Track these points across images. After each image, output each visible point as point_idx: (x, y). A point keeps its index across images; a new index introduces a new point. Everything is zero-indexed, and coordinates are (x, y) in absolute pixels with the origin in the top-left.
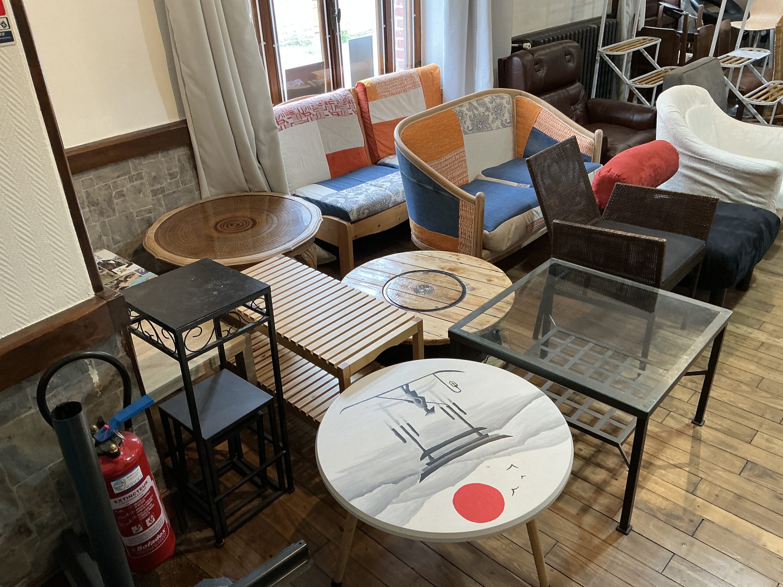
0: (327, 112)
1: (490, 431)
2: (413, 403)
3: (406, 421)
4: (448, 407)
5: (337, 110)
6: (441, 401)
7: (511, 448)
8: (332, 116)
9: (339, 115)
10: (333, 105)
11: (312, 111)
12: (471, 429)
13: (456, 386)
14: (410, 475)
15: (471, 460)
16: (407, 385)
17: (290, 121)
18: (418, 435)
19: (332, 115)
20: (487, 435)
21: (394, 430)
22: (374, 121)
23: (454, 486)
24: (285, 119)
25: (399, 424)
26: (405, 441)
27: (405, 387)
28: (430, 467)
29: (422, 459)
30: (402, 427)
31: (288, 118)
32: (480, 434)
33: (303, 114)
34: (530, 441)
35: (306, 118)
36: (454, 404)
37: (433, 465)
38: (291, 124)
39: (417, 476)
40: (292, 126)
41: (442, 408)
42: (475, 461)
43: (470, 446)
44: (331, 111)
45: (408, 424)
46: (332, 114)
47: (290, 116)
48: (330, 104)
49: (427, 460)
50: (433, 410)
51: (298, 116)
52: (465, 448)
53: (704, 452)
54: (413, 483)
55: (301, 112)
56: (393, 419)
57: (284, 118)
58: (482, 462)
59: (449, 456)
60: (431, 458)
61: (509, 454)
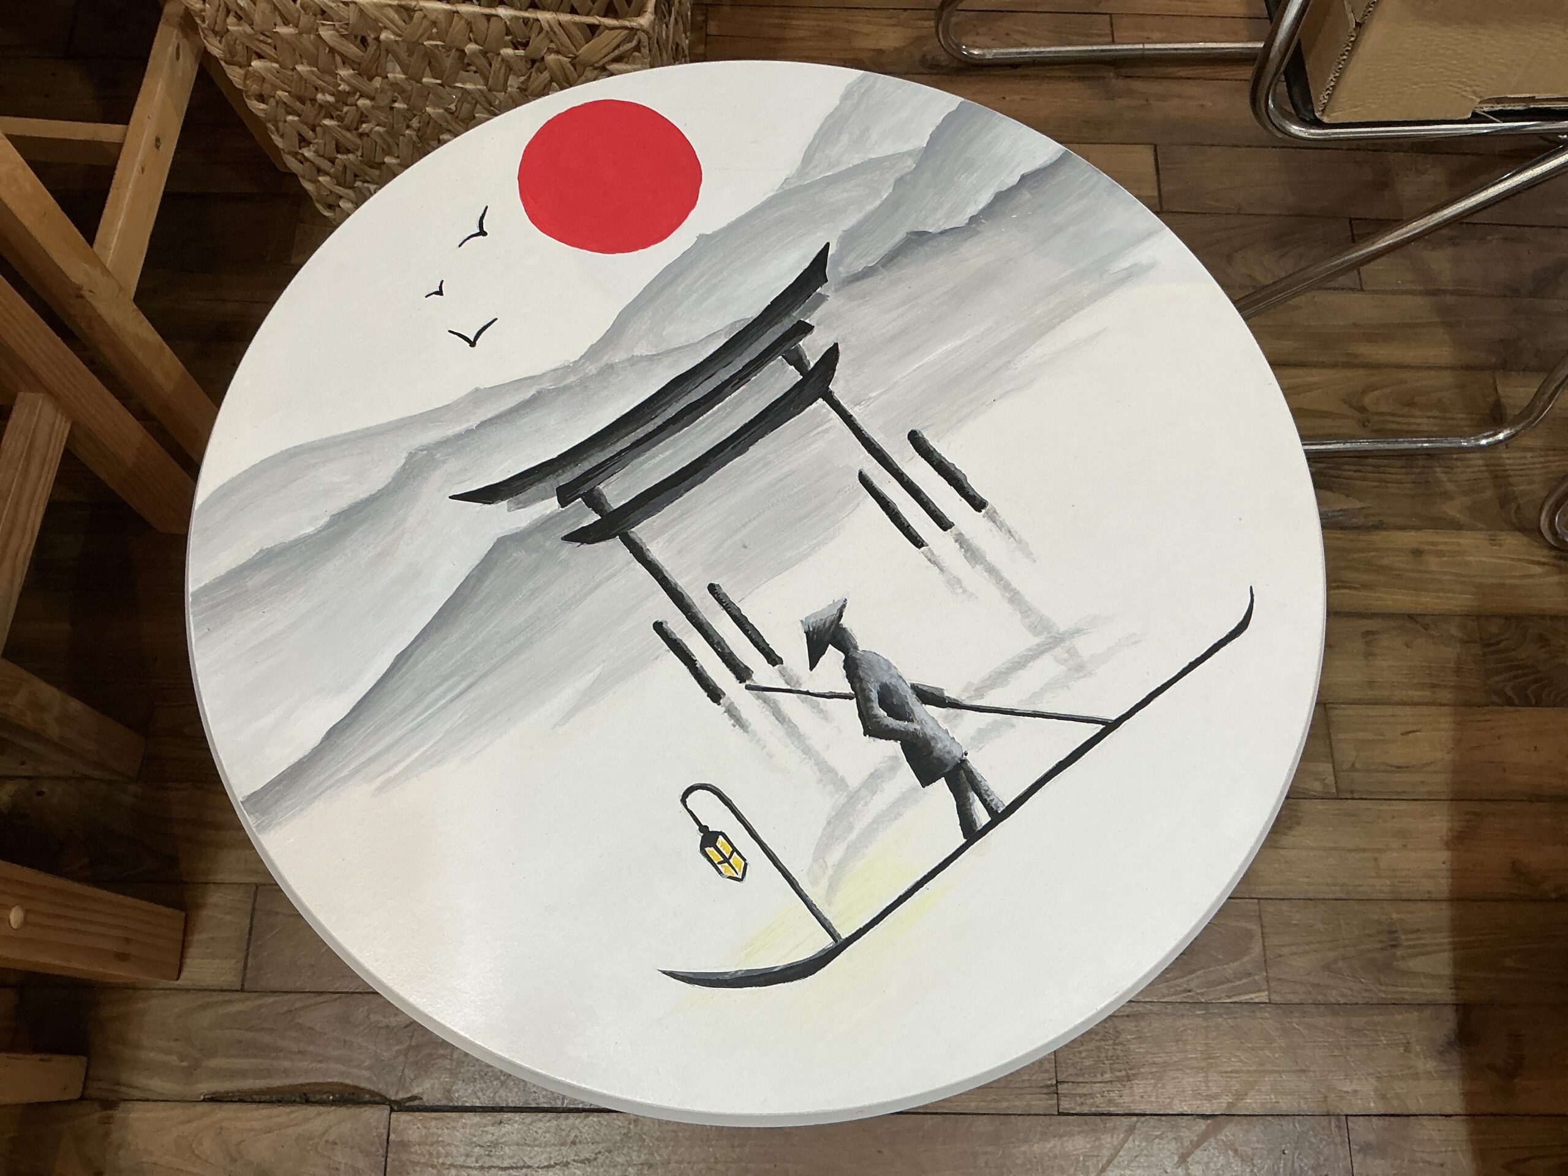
1: (543, 525)
4: (741, 673)
7: (469, 432)
12: (635, 532)
13: (709, 838)
14: (868, 272)
15: (634, 361)
18: (864, 480)
20: (565, 496)
21: (978, 504)
25: (960, 540)
26: (916, 440)
28: (796, 315)
29: (832, 356)
30: (944, 524)
32: (595, 502)
34: (380, 476)
36: (715, 695)
37: (787, 324)
41: (773, 659)
42: (619, 356)
43: (640, 433)
45: (918, 542)
49: (813, 348)
52: (659, 421)
54: (849, 239)
58: (593, 353)
59: (724, 375)
60: (798, 362)
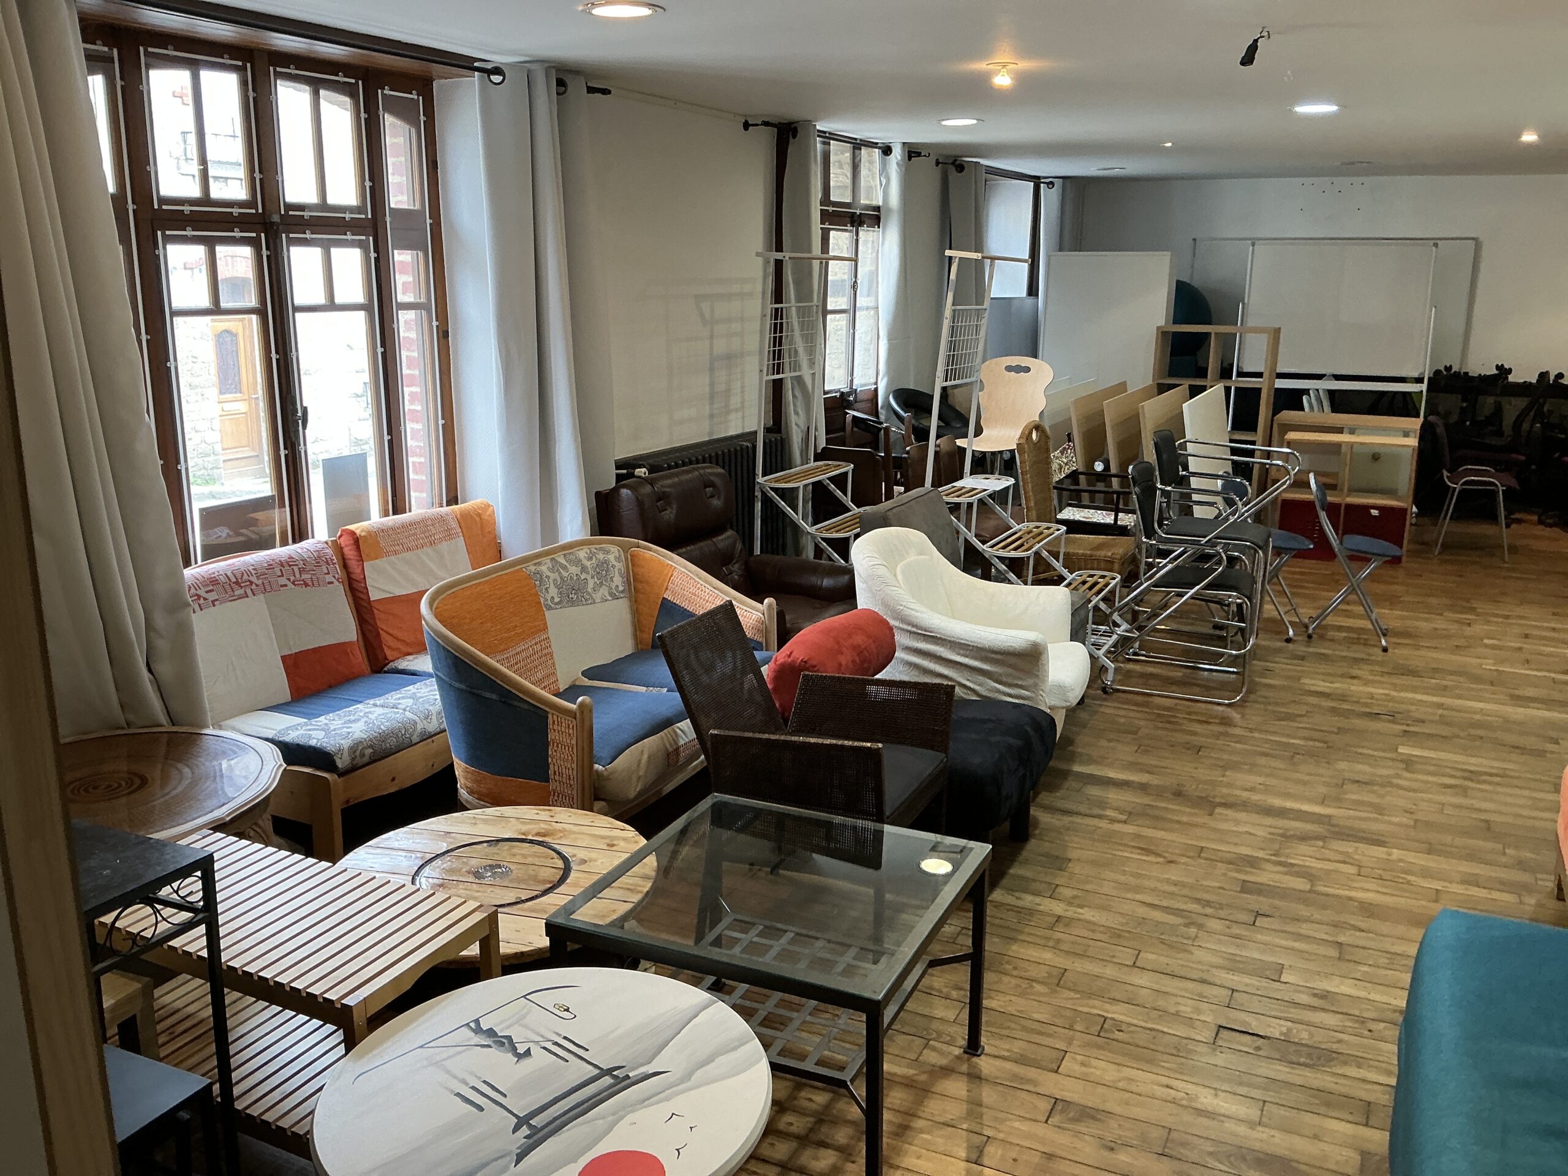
0: (283, 581)
1: (633, 1069)
2: (491, 1047)
3: (479, 1078)
4: (556, 1044)
5: (304, 576)
6: (542, 1036)
7: (668, 1089)
8: (293, 586)
9: (306, 585)
10: (295, 568)
11: (254, 579)
12: (597, 1071)
13: (567, 1010)
14: (496, 1159)
15: (604, 1118)
16: (477, 1021)
17: (212, 596)
18: (505, 1096)
19: (295, 585)
20: (628, 1077)
21: (458, 1095)
22: (374, 595)
23: (576, 1162)
24: (202, 593)
25: (466, 1084)
26: (480, 1109)
27: (472, 1025)
28: (531, 1141)
29: (515, 1130)
30: (473, 1088)
31: (207, 592)
32: (615, 1077)
33: (237, 583)
34: (700, 1073)
35: (241, 591)
36: (565, 1038)
37: (535, 1138)
38: (213, 602)
39: (508, 1158)
40: (214, 605)
41: (545, 1048)
42: (610, 1118)
43: (598, 1098)
44: (292, 578)
45: (485, 1082)
46: (293, 583)
47: (211, 588)
48: (290, 566)
49: (525, 1131)
50: (528, 1053)
51: (227, 587)
52: (591, 1102)
53: (988, 1095)
54: (505, 1169)
55: (234, 580)
56: (455, 1077)
57: (199, 592)
58: (622, 1118)
59: (563, 1119)
60: (530, 1126)
61: (667, 1099)
